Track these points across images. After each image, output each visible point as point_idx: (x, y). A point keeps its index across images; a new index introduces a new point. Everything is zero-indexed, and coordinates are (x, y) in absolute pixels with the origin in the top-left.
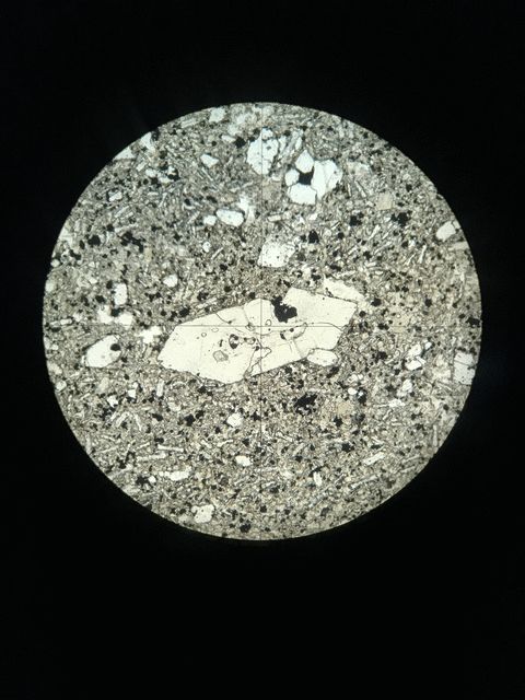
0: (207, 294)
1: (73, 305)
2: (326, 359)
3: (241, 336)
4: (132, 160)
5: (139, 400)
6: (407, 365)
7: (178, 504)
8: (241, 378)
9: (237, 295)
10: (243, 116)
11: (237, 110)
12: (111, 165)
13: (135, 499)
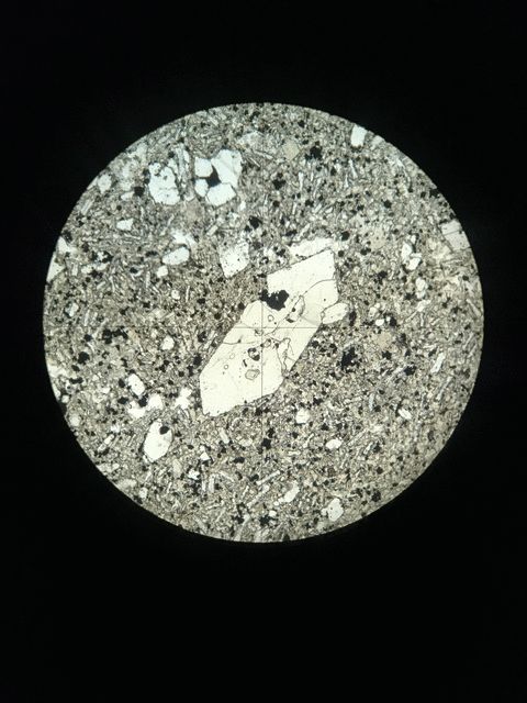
0: (204, 333)
1: (105, 422)
2: (338, 313)
3: (256, 345)
4: (64, 271)
5: (215, 458)
6: (409, 268)
7: (308, 517)
8: (281, 379)
9: (229, 316)
10: (125, 168)
11: (117, 167)
12: (50, 287)
13: (270, 540)
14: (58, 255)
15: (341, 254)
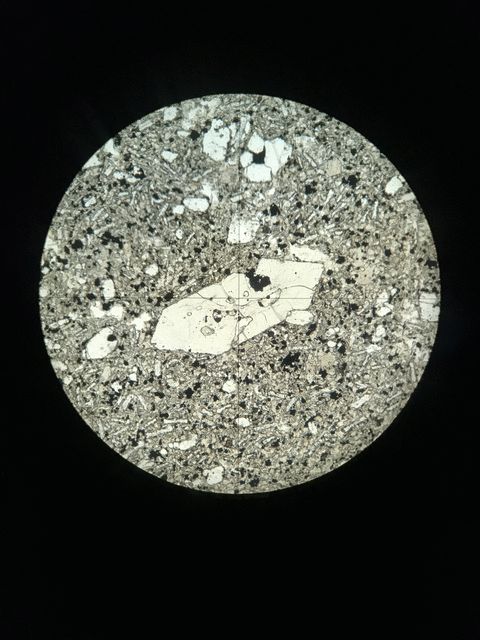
0: (186, 277)
1: (67, 306)
2: (303, 318)
3: (223, 309)
4: (100, 166)
5: (141, 382)
6: (378, 312)
7: (190, 470)
8: (228, 348)
9: (213, 274)
10: (193, 111)
11: (187, 106)
12: (82, 174)
13: (151, 472)
14: (102, 151)
15: (330, 273)
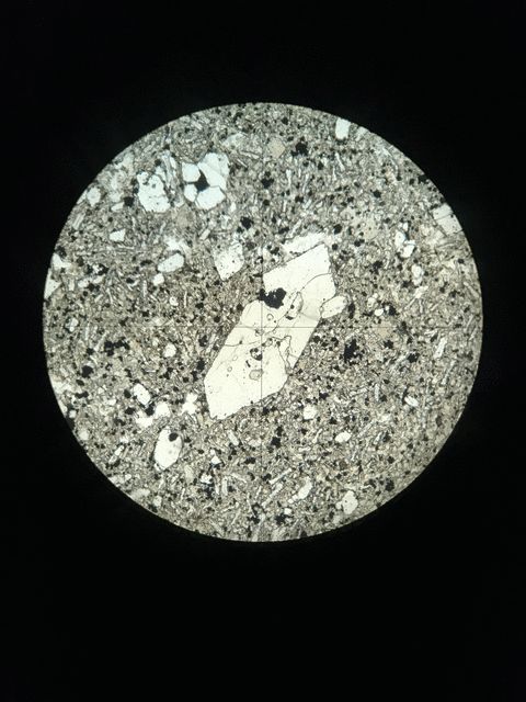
0: (205, 337)
1: (114, 434)
2: (337, 306)
3: (258, 345)
4: (61, 286)
5: (226, 460)
6: (403, 255)
7: (323, 512)
8: (286, 377)
9: (228, 318)
10: (112, 180)
11: (105, 179)
12: (48, 304)
13: (288, 538)
14: (54, 272)
15: (335, 247)
